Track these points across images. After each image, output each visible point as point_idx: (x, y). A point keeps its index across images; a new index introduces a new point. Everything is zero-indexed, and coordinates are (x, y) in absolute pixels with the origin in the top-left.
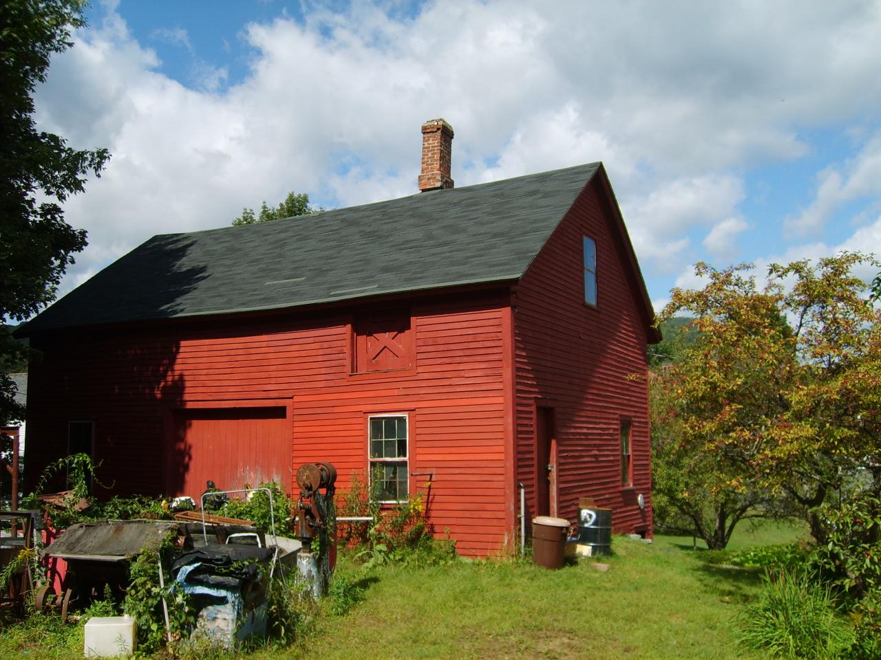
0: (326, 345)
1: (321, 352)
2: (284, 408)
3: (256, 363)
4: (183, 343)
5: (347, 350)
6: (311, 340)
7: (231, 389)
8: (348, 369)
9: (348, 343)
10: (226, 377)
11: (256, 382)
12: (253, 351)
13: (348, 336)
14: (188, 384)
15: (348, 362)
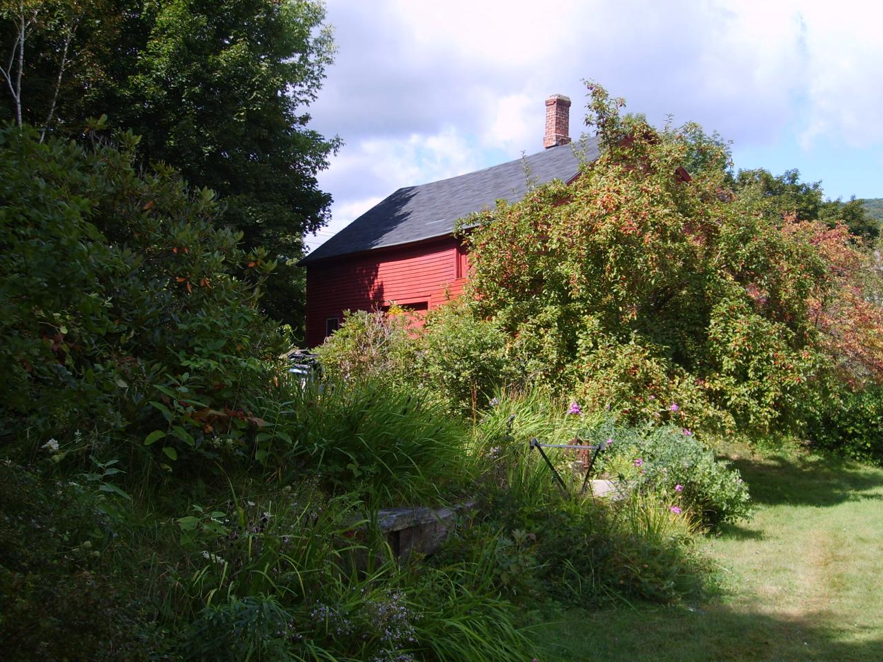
0: (445, 262)
1: (443, 266)
2: (426, 303)
3: (413, 275)
4: (381, 265)
5: (455, 264)
6: (438, 259)
7: (403, 292)
8: (455, 276)
9: (455, 260)
10: (401, 285)
11: (413, 287)
12: (412, 268)
13: (455, 256)
14: (385, 290)
15: (455, 272)
